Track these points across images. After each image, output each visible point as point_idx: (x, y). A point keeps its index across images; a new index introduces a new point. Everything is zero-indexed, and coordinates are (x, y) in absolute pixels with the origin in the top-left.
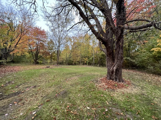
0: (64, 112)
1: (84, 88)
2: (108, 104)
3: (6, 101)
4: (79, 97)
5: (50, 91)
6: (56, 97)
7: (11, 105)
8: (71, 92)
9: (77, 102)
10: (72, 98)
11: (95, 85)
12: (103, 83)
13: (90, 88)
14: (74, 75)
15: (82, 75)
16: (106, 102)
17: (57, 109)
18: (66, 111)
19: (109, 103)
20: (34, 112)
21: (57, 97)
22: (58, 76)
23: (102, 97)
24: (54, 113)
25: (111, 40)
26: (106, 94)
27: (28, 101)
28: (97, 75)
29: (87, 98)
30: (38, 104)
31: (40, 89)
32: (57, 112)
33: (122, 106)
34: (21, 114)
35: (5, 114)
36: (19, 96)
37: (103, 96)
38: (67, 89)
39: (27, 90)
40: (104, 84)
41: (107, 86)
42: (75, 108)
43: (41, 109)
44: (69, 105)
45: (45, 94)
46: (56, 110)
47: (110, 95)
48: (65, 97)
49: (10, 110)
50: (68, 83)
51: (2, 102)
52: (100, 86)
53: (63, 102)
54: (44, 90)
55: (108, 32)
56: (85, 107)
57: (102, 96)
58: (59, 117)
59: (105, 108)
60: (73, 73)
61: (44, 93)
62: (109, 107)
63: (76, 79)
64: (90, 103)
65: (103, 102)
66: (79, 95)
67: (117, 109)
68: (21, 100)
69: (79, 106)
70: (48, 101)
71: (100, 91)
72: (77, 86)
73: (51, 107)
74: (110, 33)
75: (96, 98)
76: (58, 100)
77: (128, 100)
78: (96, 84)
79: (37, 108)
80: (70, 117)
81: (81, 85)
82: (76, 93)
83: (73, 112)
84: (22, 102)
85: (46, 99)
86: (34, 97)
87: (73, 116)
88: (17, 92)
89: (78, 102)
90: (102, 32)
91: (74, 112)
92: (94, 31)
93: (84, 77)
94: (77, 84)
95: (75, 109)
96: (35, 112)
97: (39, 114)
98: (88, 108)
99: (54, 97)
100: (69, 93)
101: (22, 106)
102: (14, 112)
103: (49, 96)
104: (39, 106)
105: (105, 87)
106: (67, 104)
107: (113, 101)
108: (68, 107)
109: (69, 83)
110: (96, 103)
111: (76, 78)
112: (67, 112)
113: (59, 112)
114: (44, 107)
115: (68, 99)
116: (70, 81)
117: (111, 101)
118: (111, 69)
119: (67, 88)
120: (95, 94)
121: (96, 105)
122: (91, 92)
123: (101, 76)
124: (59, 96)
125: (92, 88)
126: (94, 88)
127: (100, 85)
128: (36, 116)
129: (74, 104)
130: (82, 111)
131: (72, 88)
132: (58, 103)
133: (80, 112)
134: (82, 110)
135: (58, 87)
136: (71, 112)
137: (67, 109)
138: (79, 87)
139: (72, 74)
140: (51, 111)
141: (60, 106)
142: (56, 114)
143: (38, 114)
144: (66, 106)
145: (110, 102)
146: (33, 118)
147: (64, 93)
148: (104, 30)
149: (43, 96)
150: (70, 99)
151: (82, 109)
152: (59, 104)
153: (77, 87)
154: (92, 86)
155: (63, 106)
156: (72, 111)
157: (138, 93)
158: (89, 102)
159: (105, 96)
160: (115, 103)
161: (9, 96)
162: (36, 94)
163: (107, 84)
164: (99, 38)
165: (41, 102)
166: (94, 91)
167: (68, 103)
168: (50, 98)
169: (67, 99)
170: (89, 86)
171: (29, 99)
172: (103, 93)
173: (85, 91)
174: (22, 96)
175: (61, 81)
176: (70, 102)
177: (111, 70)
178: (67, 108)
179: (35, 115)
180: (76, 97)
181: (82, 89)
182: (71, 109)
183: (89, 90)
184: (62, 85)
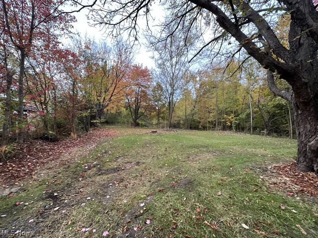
0: (191, 218)
1: (230, 180)
2: (305, 233)
3: (105, 177)
4: (219, 197)
5: (163, 173)
6: (173, 187)
7: (111, 184)
8: (200, 184)
9: (216, 206)
10: (204, 195)
11: (259, 178)
12: (284, 177)
13: (245, 182)
14: (204, 151)
15: (223, 151)
16: (297, 227)
17: (179, 210)
18: (194, 217)
19: (306, 230)
20: (142, 203)
21: (176, 188)
22: (172, 149)
23: (283, 210)
24: (172, 213)
25: (309, 65)
26: (296, 207)
27: (131, 184)
28: (263, 156)
29: (241, 203)
30: (146, 192)
31: (145, 168)
32: (178, 214)
34: (125, 201)
35: (106, 196)
36: (119, 175)
37: (286, 209)
38: (192, 176)
39: (128, 166)
40: (288, 179)
41: (297, 188)
42: (214, 218)
43: (151, 201)
44: (200, 207)
45: (154, 178)
46: (175, 210)
47: (310, 211)
48: (190, 191)
49: (111, 191)
50: (193, 165)
51: (102, 178)
52: (275, 184)
53: (187, 198)
54: (151, 172)
55: (297, 46)
56: (236, 223)
57: (283, 208)
58: (182, 223)
60: (202, 146)
61: (152, 177)
63: (207, 158)
64: (248, 216)
65: (286, 224)
66: (220, 193)
68: (122, 180)
69: (222, 215)
70: (160, 191)
71: (275, 194)
72: (214, 173)
73: (167, 203)
74: (305, 46)
75: (264, 209)
76: (177, 194)
78: (262, 177)
79: (145, 198)
80: (205, 233)
81: (223, 174)
82: (212, 187)
83: (209, 224)
84: (124, 183)
85: (157, 187)
86: (138, 180)
87: (210, 232)
88: (117, 168)
89: (219, 207)
90: (279, 49)
91: (210, 223)
93: (228, 156)
94: (212, 169)
96: (143, 204)
97: (150, 209)
98: (245, 226)
99: (171, 187)
100: (197, 185)
101: (124, 190)
102: (116, 196)
103: (162, 182)
104: (148, 196)
105: (292, 187)
106: (196, 205)
108: (198, 210)
109: (196, 165)
110: (264, 220)
111: (208, 156)
112: (198, 219)
113: (181, 215)
114: (155, 200)
116: (196, 161)
117: (315, 229)
118: (309, 142)
119: (193, 174)
120: (261, 199)
121: (267, 224)
122: (250, 192)
123: (275, 159)
124: (179, 185)
125: (251, 185)
126: (256, 185)
127: (274, 180)
128: (145, 210)
129: (209, 209)
130: (231, 229)
131: (202, 176)
132: (178, 199)
133: (226, 228)
134: (229, 225)
135: (175, 169)
136: (206, 222)
137: (196, 215)
138: (218, 176)
139: (200, 149)
140: (167, 209)
141: (182, 205)
142: (176, 216)
143: (148, 208)
144: (193, 208)
145: (312, 231)
146: (142, 212)
147: (188, 184)
148: (286, 44)
149: (152, 182)
150: (200, 196)
151: (229, 224)
152: (180, 201)
153: (213, 176)
154: (250, 180)
155: (188, 206)
156: (208, 222)
158: (244, 214)
159: (294, 211)
161: (108, 172)
162: (141, 176)
164: (270, 66)
165: (150, 189)
166: (256, 191)
167: (198, 204)
168: (163, 186)
169: (194, 196)
170: (242, 177)
171: (132, 182)
172: (285, 202)
173: (233, 189)
174: (123, 174)
175: (179, 160)
176: (202, 202)
177: (310, 147)
178: (195, 212)
179: (145, 208)
180: (213, 196)
181: (225, 181)
182: (204, 216)
183: (243, 186)
184: (182, 166)
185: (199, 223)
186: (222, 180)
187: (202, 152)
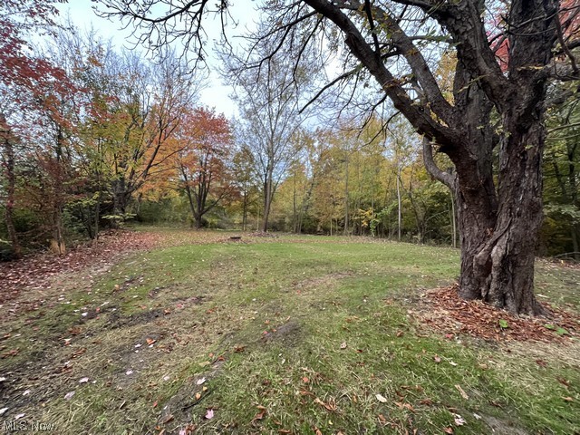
0: (292, 397)
1: (361, 320)
2: (467, 397)
3: (126, 332)
4: (343, 352)
5: (245, 317)
6: (264, 340)
7: (139, 345)
8: (312, 332)
9: (336, 369)
10: (317, 352)
11: (407, 313)
12: (441, 309)
13: (385, 322)
14: (322, 272)
15: (354, 271)
16: (455, 389)
17: (270, 383)
18: (297, 393)
19: (468, 392)
20: (200, 377)
21: (268, 343)
22: (267, 270)
23: (438, 363)
24: (259, 392)
25: (479, 134)
26: (455, 357)
27: (183, 342)
28: (415, 277)
29: (376, 359)
30: (211, 355)
31: (213, 309)
32: (268, 392)
33: (536, 419)
34: (166, 379)
35: (125, 371)
36: (159, 324)
37: (442, 361)
38: (299, 317)
39: (178, 307)
40: (447, 312)
41: (459, 325)
42: (331, 391)
43: (220, 372)
44: (308, 374)
45: (228, 327)
46: (264, 384)
47: (473, 361)
48: (293, 346)
49: (136, 359)
50: (303, 297)
51: (118, 334)
52: (429, 321)
53: (286, 361)
54: (225, 314)
55: (464, 101)
56: (368, 394)
57: (438, 360)
58: (275, 408)
59: (452, 411)
60: (320, 264)
61: (226, 324)
62: (472, 410)
63: (328, 284)
64: (387, 381)
65: (442, 385)
66: (344, 345)
67: (511, 425)
68: (163, 335)
69: (345, 384)
70: (238, 351)
71: (427, 339)
72: (336, 310)
73: (250, 372)
74: (475, 103)
75: (411, 365)
76: (269, 353)
77: (567, 395)
78: (410, 312)
79: (207, 368)
80: (315, 419)
81: (351, 310)
82: (332, 336)
83: (322, 403)
84: (167, 341)
85: (233, 344)
86: (198, 333)
87: (324, 418)
88: (154, 311)
89: (342, 369)
90: (439, 104)
91: (325, 402)
93: (362, 279)
94: (333, 304)
95: (330, 393)
96: (203, 380)
97: (216, 388)
98: (380, 398)
99: (259, 341)
100: (307, 334)
101: (166, 355)
102: (148, 370)
103: (242, 334)
104: (213, 364)
105: (451, 325)
106: (302, 371)
107: (491, 388)
108: (306, 380)
109: (308, 297)
110: (410, 384)
111: (330, 280)
112: (303, 397)
113: (275, 392)
114: (227, 369)
115: (303, 352)
116: (308, 290)
117: (479, 388)
118: (477, 253)
119: (300, 314)
120: (408, 349)
121: (414, 391)
122: (392, 339)
123: (431, 281)
124: (274, 337)
125: (394, 326)
126: (402, 326)
127: (427, 315)
128: (206, 391)
129: (324, 376)
130: (359, 406)
131: (316, 317)
132: (271, 363)
133: (350, 406)
134: (355, 400)
135: (270, 307)
136: (318, 400)
137: (301, 389)
138: (343, 314)
139: (317, 268)
140: (249, 385)
141: (278, 373)
142: (266, 396)
143: (212, 387)
144: (297, 377)
145: (476, 392)
146: (198, 396)
147: (291, 332)
148: (450, 98)
149: (224, 333)
150: (310, 353)
151: (357, 397)
152: (274, 366)
153: (335, 315)
154: (392, 318)
155: (289, 374)
156: (321, 400)
158: (381, 377)
159: (453, 363)
160: (500, 402)
161: (133, 320)
162: (204, 324)
163: (462, 314)
164: (426, 129)
165: (218, 349)
166: (400, 336)
167: (306, 369)
168: (244, 340)
169: (300, 354)
170: (380, 314)
171: (184, 337)
172: (441, 350)
173: (366, 335)
174: (166, 322)
175: (278, 290)
176: (312, 364)
177: (477, 260)
178: (300, 383)
179: (205, 388)
180: (332, 352)
181: (354, 323)
182: (316, 391)
183: (381, 330)
184: (283, 301)
185: (306, 404)
186: (349, 321)
187: (320, 273)
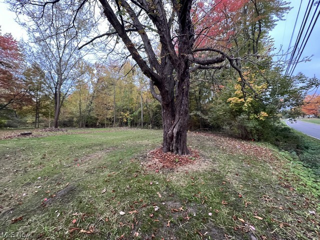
0: (62, 237)
1: (117, 173)
2: (160, 196)
4: (103, 195)
5: (27, 193)
6: (44, 205)
8: (85, 188)
9: (97, 207)
10: (86, 200)
11: (140, 164)
12: (155, 159)
13: (130, 171)
14: (97, 150)
15: (117, 147)
16: (157, 195)
17: (45, 235)
18: (67, 232)
19: (162, 194)
21: (46, 206)
22: (54, 155)
23: (151, 185)
25: (169, 79)
26: (158, 180)
28: (146, 145)
29: (122, 193)
33: (183, 196)
37: (153, 183)
38: (76, 182)
40: (157, 160)
41: (161, 164)
42: (92, 221)
44: (77, 217)
45: (9, 205)
46: (38, 238)
47: (165, 179)
48: (69, 202)
50: (80, 168)
52: (150, 166)
53: (61, 214)
55: (164, 64)
56: (115, 214)
57: (151, 183)
59: (154, 205)
60: (96, 145)
61: (7, 203)
62: (162, 202)
63: (101, 157)
64: (126, 202)
65: (151, 194)
66: (104, 191)
67: (175, 202)
69: (102, 214)
71: (148, 175)
72: (102, 171)
74: (168, 65)
75: (140, 190)
76: (47, 213)
77: (192, 182)
78: (142, 163)
81: (112, 169)
82: (98, 187)
85: (10, 218)
89: (101, 205)
91: (87, 230)
92: (136, 57)
93: (120, 151)
94: (101, 168)
95: (92, 223)
98: (122, 213)
99: (39, 207)
100: (80, 191)
103: (23, 207)
105: (159, 165)
106: (73, 216)
107: (170, 189)
108: (74, 221)
109: (84, 167)
110: (138, 200)
111: (100, 154)
112: (71, 233)
115: (76, 203)
116: (85, 163)
117: (166, 191)
118: (168, 131)
119: (77, 179)
120: (139, 182)
121: (139, 203)
122: (132, 179)
123: (153, 146)
124: (53, 201)
125: (134, 172)
126: (137, 171)
127: (149, 163)
129: (89, 213)
130: (109, 223)
131: (89, 179)
132: (48, 220)
133: (103, 225)
134: (107, 220)
135: (54, 180)
136: (82, 231)
137: (70, 229)
138: (107, 172)
139: (93, 148)
141: (53, 224)
144: (68, 222)
145: (165, 193)
147: (68, 193)
150: (81, 202)
151: (108, 218)
152: (50, 221)
153: (102, 174)
154: (133, 169)
155: (62, 222)
156: (84, 230)
157: (208, 169)
158: (124, 201)
159: (157, 183)
160: (172, 193)
163: (163, 159)
166: (136, 177)
167: (76, 214)
168: (24, 211)
169: (72, 206)
170: (127, 168)
172: (153, 179)
173: (119, 181)
175: (62, 166)
176: (81, 209)
177: (169, 135)
178: (71, 225)
180: (96, 197)
181: (112, 176)
182: (81, 226)
183: (127, 176)
184: (65, 173)
185: (72, 237)
186: (109, 176)
187: (94, 151)
